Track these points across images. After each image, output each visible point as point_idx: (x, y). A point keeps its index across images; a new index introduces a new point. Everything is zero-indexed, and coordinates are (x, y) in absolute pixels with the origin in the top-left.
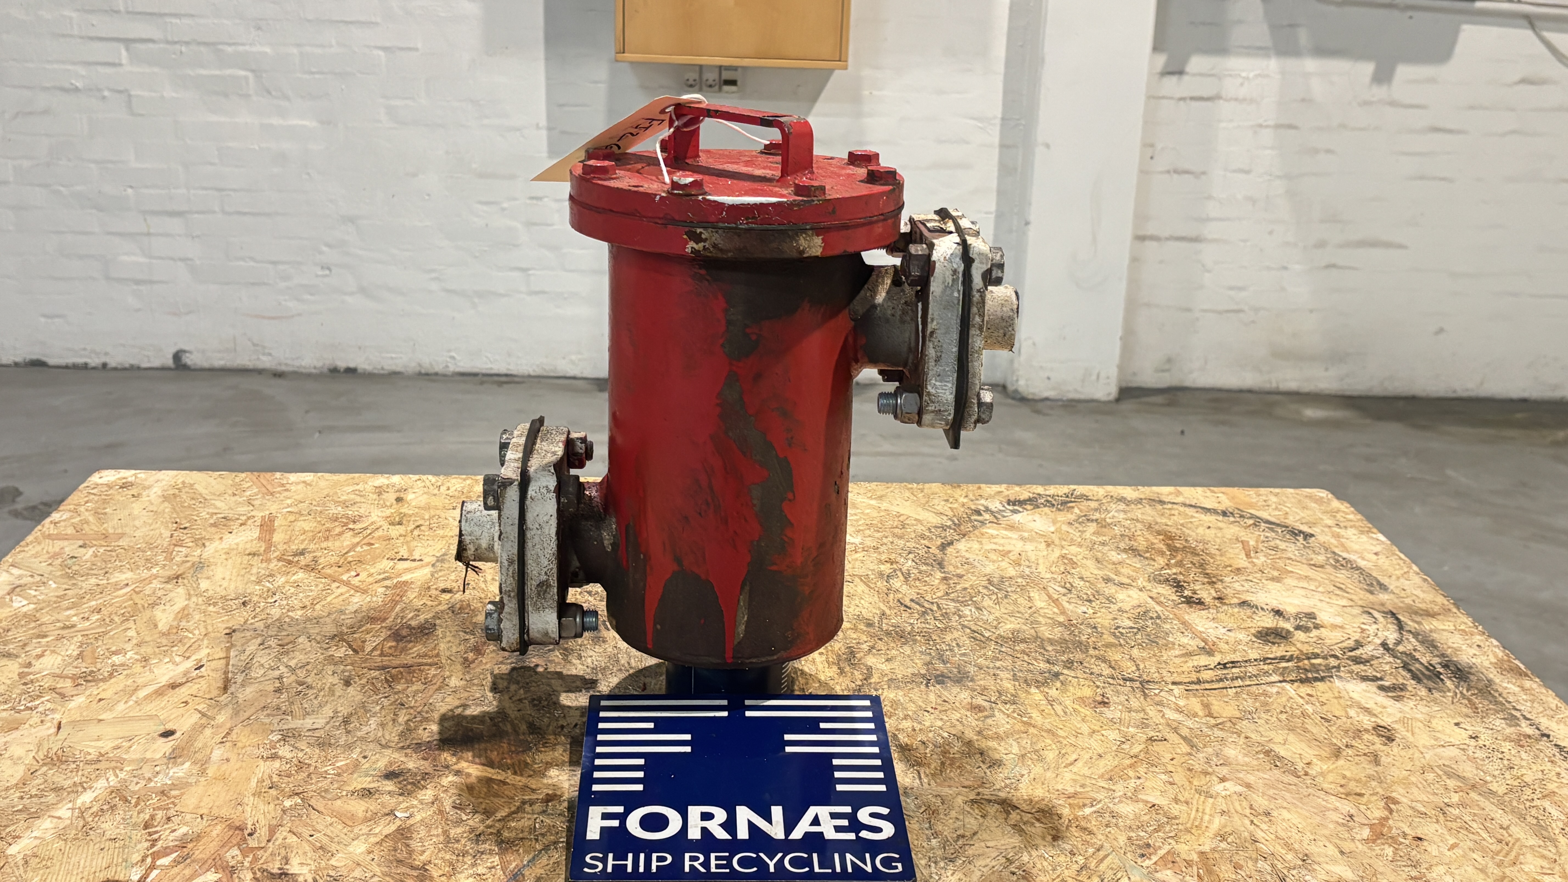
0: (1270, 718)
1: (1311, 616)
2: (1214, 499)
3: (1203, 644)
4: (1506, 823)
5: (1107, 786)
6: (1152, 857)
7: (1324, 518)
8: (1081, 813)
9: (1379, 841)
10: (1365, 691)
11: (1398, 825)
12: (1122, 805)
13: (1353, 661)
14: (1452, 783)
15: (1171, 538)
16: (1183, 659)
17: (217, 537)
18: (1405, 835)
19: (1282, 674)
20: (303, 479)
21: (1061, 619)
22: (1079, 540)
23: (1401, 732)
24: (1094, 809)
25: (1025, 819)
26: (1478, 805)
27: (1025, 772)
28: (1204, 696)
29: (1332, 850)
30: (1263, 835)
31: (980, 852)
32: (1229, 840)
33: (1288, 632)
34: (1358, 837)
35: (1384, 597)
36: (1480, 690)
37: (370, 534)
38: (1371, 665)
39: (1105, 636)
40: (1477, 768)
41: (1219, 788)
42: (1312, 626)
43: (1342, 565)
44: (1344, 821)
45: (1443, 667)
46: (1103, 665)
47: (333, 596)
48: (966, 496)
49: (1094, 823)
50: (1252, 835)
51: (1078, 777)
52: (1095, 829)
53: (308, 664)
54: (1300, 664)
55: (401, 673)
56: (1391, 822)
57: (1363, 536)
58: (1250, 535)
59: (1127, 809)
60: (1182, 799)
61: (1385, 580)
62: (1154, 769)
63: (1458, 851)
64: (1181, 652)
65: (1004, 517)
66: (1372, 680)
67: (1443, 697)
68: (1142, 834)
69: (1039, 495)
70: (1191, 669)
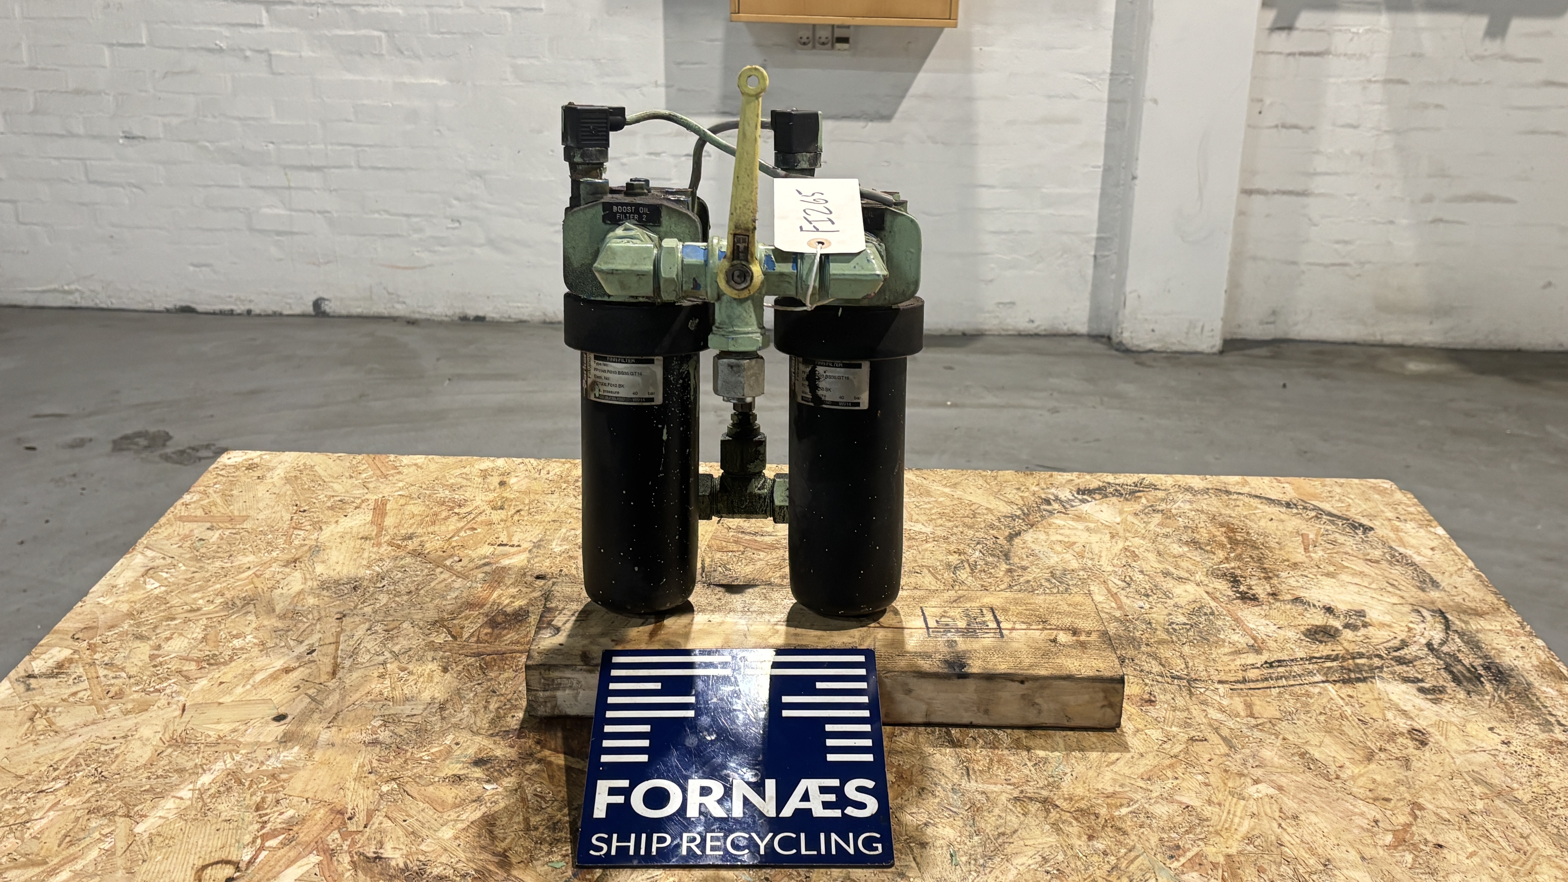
0: (1309, 719)
1: (1361, 614)
2: (1279, 490)
3: (1253, 642)
4: (1527, 832)
5: (1144, 786)
6: (1181, 859)
7: (1386, 510)
8: (1117, 813)
9: (1400, 848)
10: (1405, 693)
11: (1422, 831)
12: (1157, 805)
13: (1396, 661)
14: (1478, 790)
15: (1233, 531)
16: (1232, 657)
17: (333, 520)
18: (1426, 842)
19: (1326, 674)
20: (414, 462)
21: (1118, 614)
22: (1143, 531)
23: (1436, 736)
24: (1130, 809)
25: (1064, 818)
26: (1501, 813)
27: (1068, 770)
28: (1247, 696)
29: (1353, 856)
30: (1290, 839)
31: (1019, 850)
32: (1256, 843)
33: (1337, 630)
34: (1381, 843)
35: (1434, 594)
36: (1518, 694)
37: (474, 519)
38: (1414, 666)
39: (1158, 633)
40: (1505, 775)
41: (1252, 790)
42: (1361, 624)
43: (1398, 561)
44: (1369, 827)
45: (1485, 669)
46: (1154, 662)
47: (437, 581)
48: (1038, 485)
49: (1129, 823)
50: (1278, 839)
51: (1118, 777)
52: (1129, 829)
53: (410, 649)
54: (1345, 664)
55: (495, 660)
56: (1414, 828)
57: (1421, 530)
58: (1311, 528)
59: (1161, 810)
60: (1216, 801)
61: (1438, 577)
62: (1191, 769)
63: (1476, 860)
64: (1230, 650)
65: (1072, 506)
66: (1413, 682)
67: (1481, 700)
68: (1174, 835)
69: (1109, 483)
70: (1238, 667)
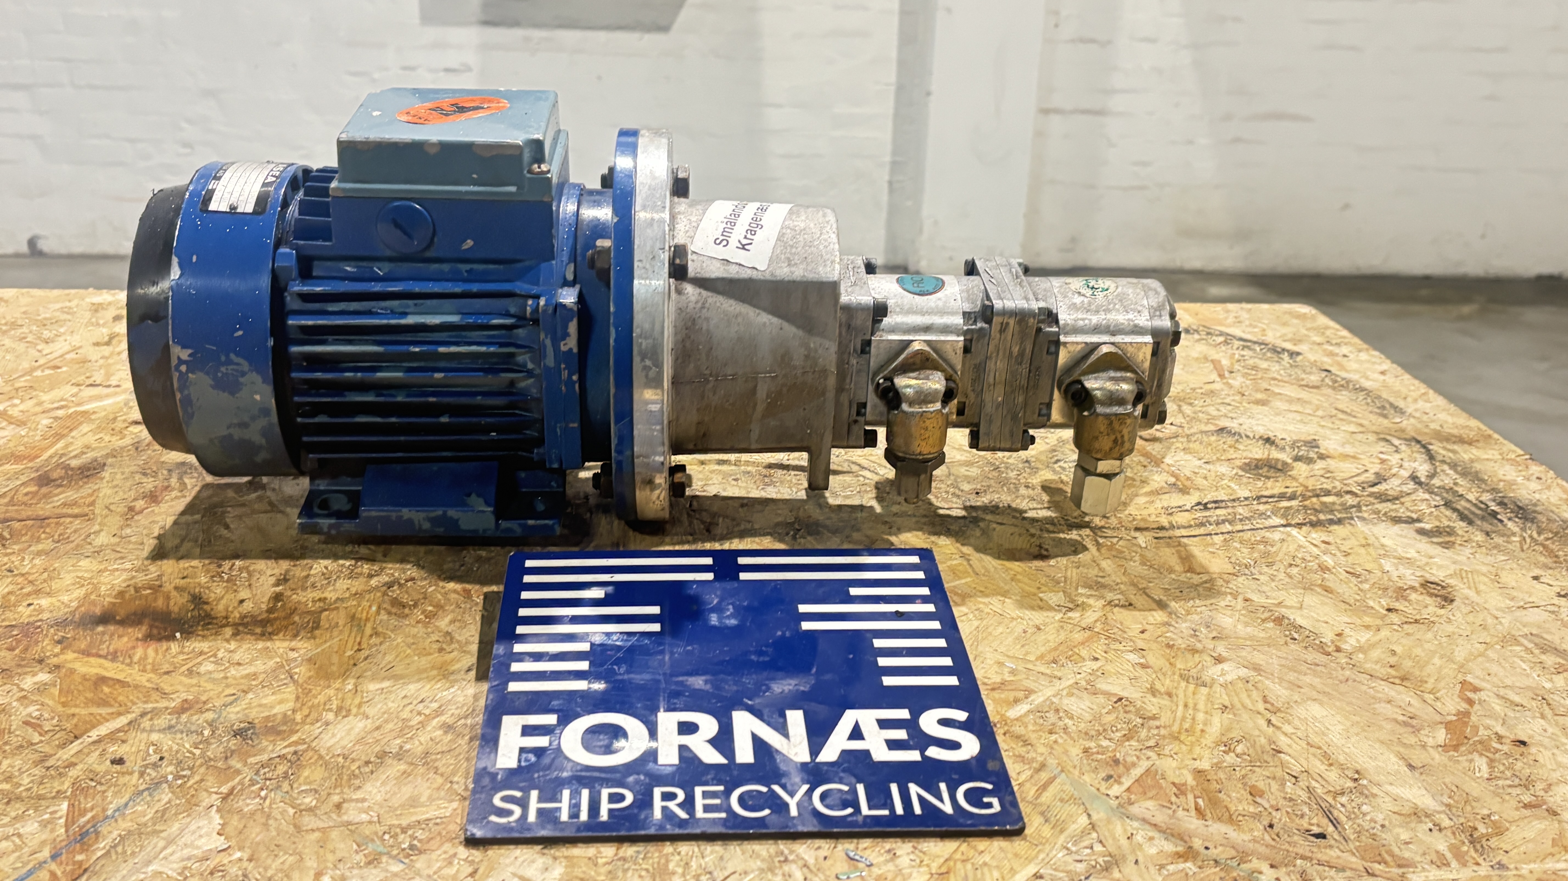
0: (1275, 573)
1: (1313, 444)
3: (1174, 479)
5: (1048, 671)
6: (1123, 780)
7: (1311, 334)
9: (1463, 749)
11: (1488, 722)
12: (1073, 699)
13: (1376, 498)
14: (1548, 660)
16: (1148, 498)
18: (1500, 738)
19: (1284, 516)
23: (1462, 590)
24: (1030, 706)
28: (1180, 545)
29: (1395, 764)
30: (1289, 741)
32: (1238, 751)
33: (1285, 464)
34: (1430, 742)
35: (1401, 422)
36: (1555, 534)
38: (1402, 504)
41: (1214, 671)
42: (1315, 456)
43: (1342, 386)
44: (1405, 719)
45: (1498, 505)
49: (1031, 727)
50: (1271, 742)
52: (1033, 737)
54: (1307, 503)
56: (1474, 718)
57: (1360, 355)
58: (1222, 354)
59: (1080, 706)
60: (1163, 690)
61: (1399, 403)
62: (1117, 646)
64: (1145, 490)
66: (1406, 522)
67: (1508, 542)
68: (1105, 743)
70: (1159, 511)
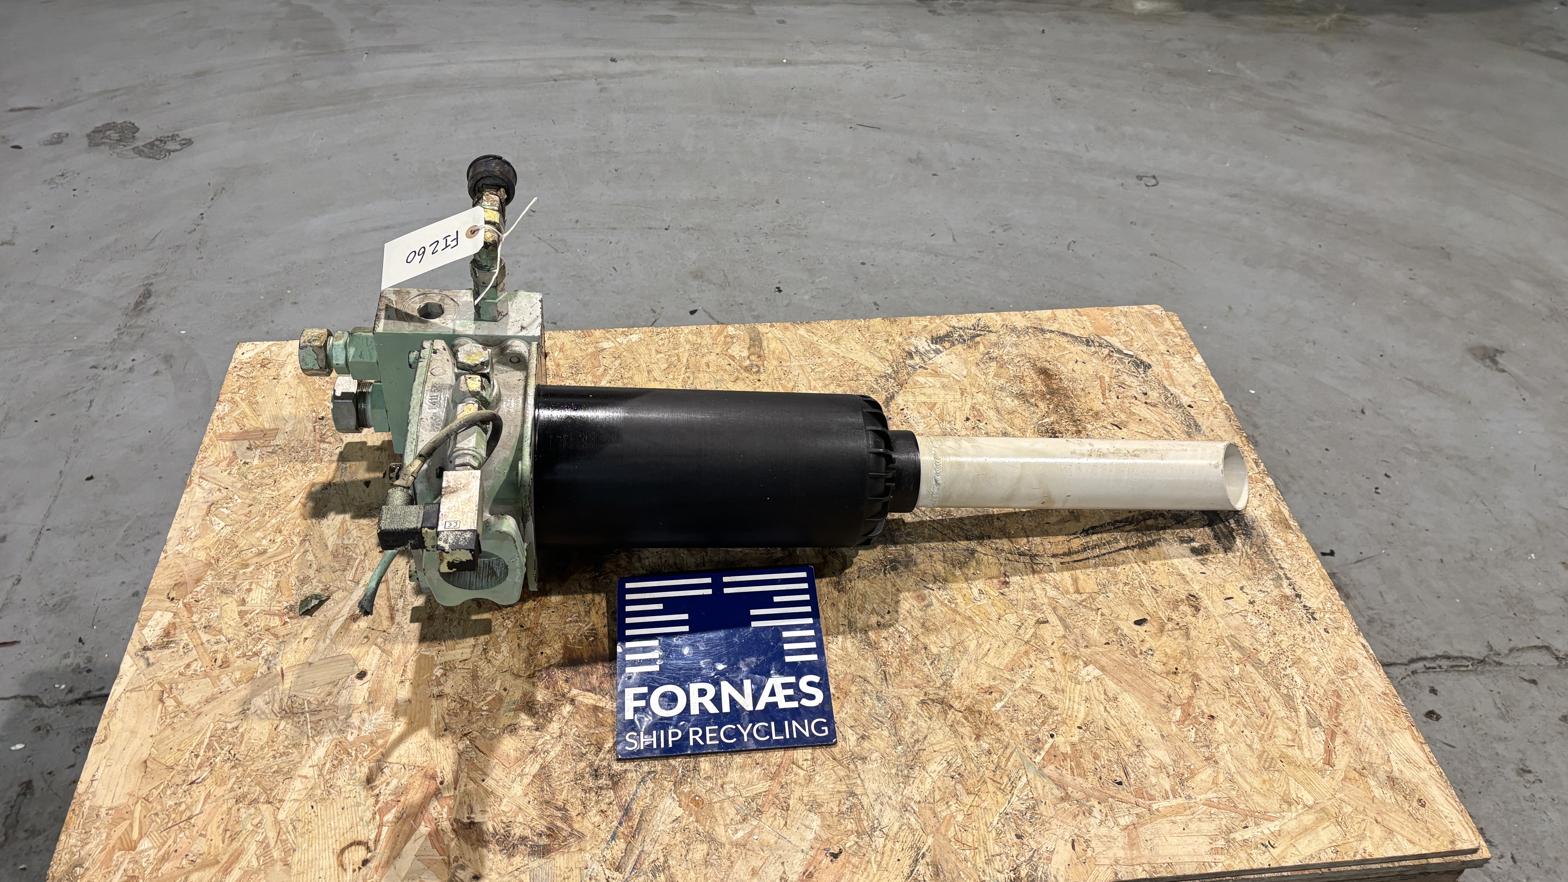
0: (1117, 591)
2: (1080, 324)
4: (1267, 694)
5: (1009, 677)
6: (1041, 751)
7: (1159, 342)
8: (993, 709)
9: (1186, 722)
10: (1182, 554)
11: (1200, 703)
12: (1020, 697)
13: (1175, 519)
14: (1236, 654)
15: (1050, 377)
16: (1059, 527)
18: (1203, 713)
19: (1126, 540)
22: (984, 384)
23: (1205, 600)
24: (1002, 703)
25: (958, 719)
26: (1251, 678)
27: (955, 666)
28: (1073, 570)
29: (1156, 735)
30: (1113, 722)
31: (930, 757)
32: (1090, 730)
34: (1174, 719)
36: (1258, 548)
38: (1187, 524)
40: (1253, 637)
41: (1084, 672)
43: (1170, 403)
44: (1165, 703)
45: (1235, 523)
46: (1005, 540)
48: (901, 334)
49: (1002, 718)
50: (1105, 722)
51: (991, 670)
52: (1003, 725)
54: (1139, 526)
56: (1194, 700)
57: (1186, 361)
58: (1106, 369)
59: (1024, 701)
60: (1060, 688)
61: (1199, 421)
62: (1041, 655)
63: (1236, 728)
64: (1058, 519)
65: (930, 359)
66: (1188, 542)
67: (1234, 557)
68: (1034, 727)
69: (954, 327)
70: (1065, 538)
